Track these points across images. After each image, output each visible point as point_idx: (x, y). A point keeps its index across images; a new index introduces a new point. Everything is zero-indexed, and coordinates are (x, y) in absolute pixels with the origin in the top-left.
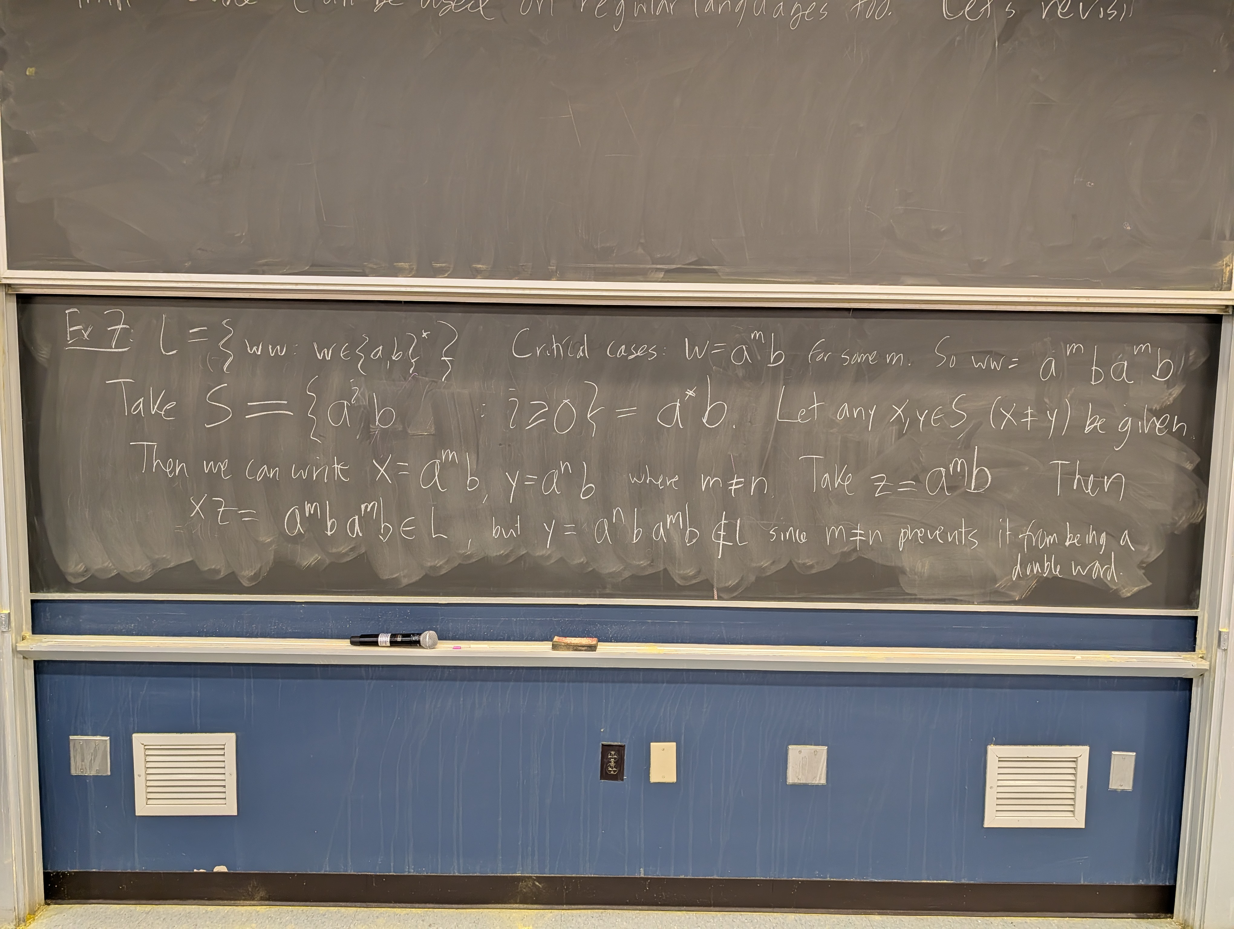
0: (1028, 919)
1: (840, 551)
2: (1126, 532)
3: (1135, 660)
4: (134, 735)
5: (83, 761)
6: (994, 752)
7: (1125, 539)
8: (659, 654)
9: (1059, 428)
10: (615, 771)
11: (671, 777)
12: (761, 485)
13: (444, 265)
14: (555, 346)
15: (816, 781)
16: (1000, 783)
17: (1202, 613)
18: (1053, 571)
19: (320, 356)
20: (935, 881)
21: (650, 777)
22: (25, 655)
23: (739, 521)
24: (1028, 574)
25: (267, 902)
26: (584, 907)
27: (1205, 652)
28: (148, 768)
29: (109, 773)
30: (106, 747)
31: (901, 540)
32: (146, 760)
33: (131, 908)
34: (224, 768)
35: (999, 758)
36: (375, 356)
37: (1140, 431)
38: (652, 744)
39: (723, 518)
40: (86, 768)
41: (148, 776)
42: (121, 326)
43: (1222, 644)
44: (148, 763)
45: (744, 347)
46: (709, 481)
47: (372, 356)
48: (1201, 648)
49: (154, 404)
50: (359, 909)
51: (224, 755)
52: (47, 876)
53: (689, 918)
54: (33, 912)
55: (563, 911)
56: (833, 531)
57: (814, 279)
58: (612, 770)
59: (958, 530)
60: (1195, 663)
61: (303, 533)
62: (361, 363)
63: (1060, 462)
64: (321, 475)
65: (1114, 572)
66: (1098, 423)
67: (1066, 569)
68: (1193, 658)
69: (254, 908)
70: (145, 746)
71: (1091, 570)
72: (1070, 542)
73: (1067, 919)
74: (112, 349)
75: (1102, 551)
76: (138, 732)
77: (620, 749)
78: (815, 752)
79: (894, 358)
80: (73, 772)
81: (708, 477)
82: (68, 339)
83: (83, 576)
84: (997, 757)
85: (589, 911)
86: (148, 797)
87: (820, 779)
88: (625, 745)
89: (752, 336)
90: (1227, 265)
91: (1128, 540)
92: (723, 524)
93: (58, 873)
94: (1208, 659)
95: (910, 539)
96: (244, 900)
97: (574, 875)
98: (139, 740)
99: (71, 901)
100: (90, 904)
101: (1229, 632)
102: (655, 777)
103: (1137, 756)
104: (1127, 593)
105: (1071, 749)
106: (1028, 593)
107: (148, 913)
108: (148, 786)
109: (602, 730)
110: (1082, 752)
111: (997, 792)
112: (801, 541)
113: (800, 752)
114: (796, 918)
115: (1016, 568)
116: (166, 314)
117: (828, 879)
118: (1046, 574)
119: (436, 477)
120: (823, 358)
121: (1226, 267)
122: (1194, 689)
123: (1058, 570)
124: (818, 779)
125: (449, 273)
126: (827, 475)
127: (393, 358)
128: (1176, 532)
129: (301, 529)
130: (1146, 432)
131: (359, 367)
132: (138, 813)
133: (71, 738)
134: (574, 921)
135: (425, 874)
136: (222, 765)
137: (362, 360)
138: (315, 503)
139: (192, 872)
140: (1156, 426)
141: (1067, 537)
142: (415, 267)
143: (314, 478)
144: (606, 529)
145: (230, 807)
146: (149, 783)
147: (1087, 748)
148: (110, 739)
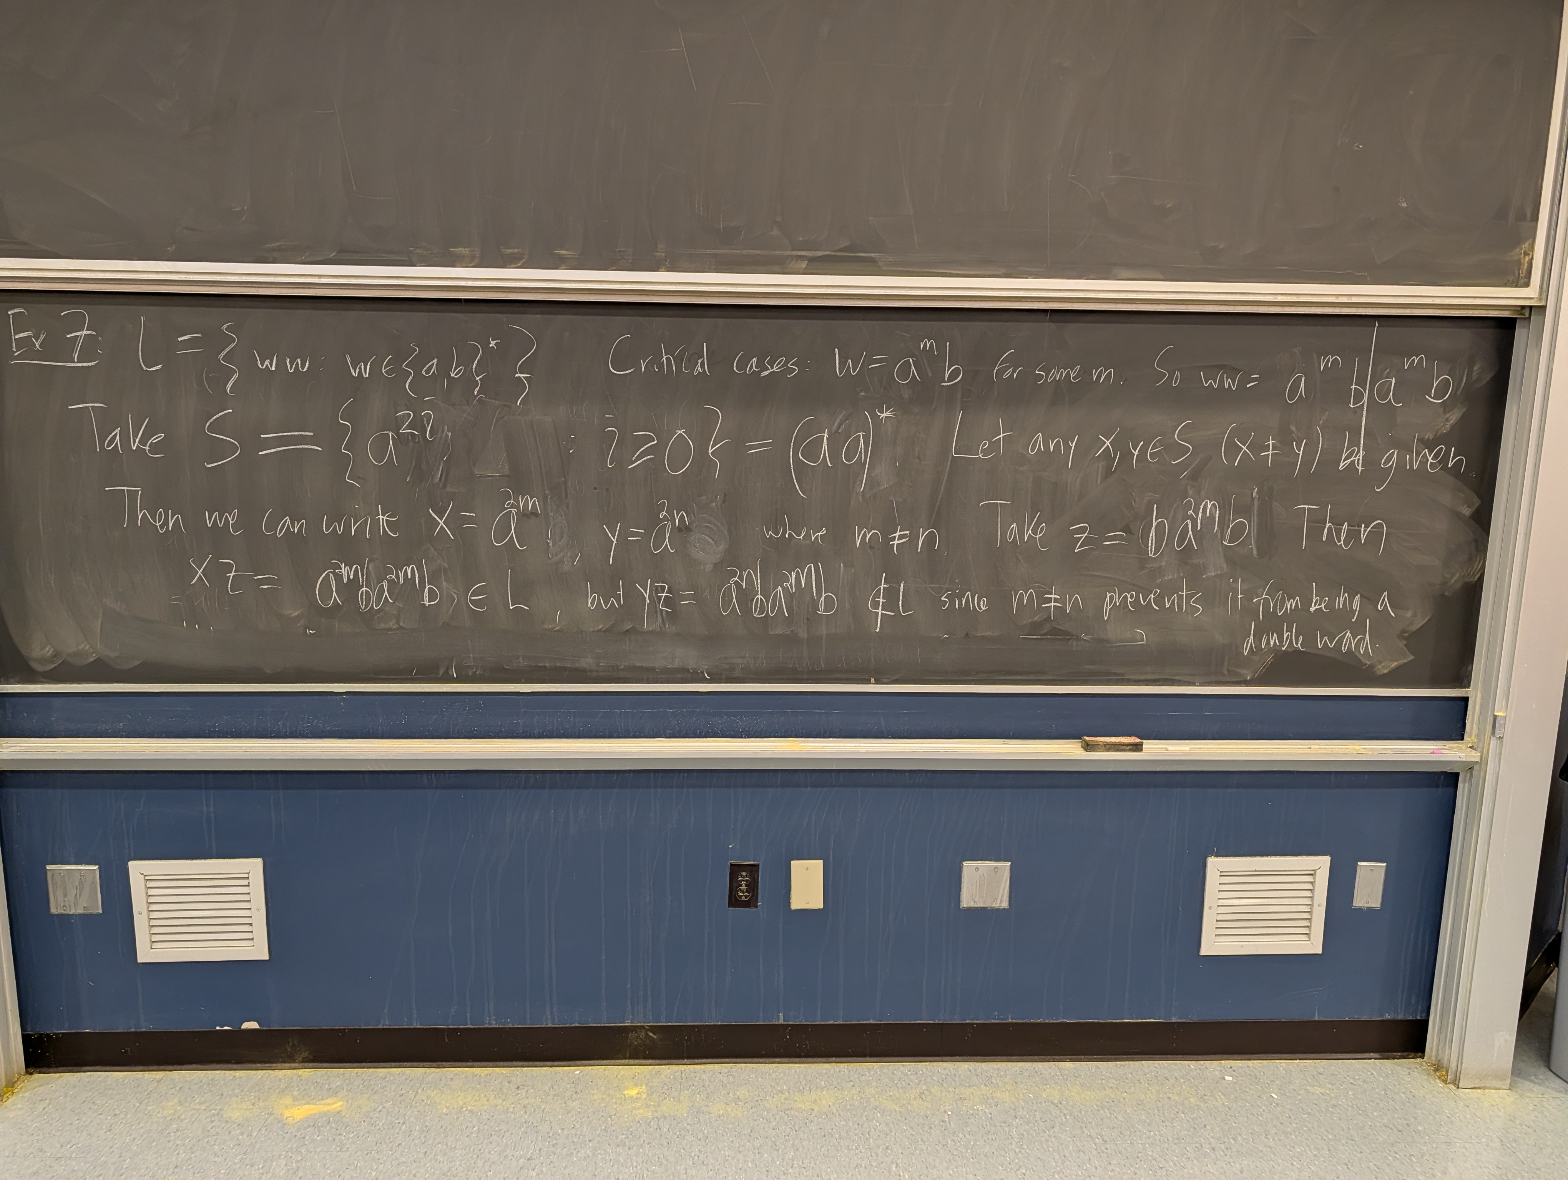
0: (1250, 1063)
1: (1030, 620)
2: (1386, 593)
3: (1390, 751)
4: (130, 863)
5: (65, 896)
6: (1215, 865)
7: (1384, 602)
8: (801, 752)
9: (1307, 462)
10: (746, 896)
11: (817, 903)
12: (930, 539)
13: (516, 250)
14: (664, 359)
15: (996, 904)
16: (1221, 902)
17: (1474, 693)
18: (1294, 643)
19: (355, 372)
20: (1140, 1021)
21: (790, 903)
23: (902, 585)
24: (1263, 647)
25: (311, 1065)
26: (710, 1060)
27: (1475, 741)
28: (150, 903)
29: (100, 911)
30: (94, 877)
31: (1107, 606)
32: (147, 893)
33: (138, 1076)
34: (250, 901)
35: (1221, 872)
36: (428, 371)
37: (1408, 467)
38: (792, 862)
39: (883, 581)
40: (70, 906)
41: (151, 913)
42: (85, 332)
43: (1497, 731)
44: (150, 897)
45: (911, 360)
46: (865, 535)
47: (423, 373)
48: (1470, 736)
49: (135, 436)
50: (428, 1070)
51: (248, 885)
52: (26, 1039)
53: (840, 1071)
54: (11, 1084)
55: (683, 1066)
56: (1021, 597)
57: (1002, 271)
58: (743, 895)
59: (1177, 593)
60: (1462, 755)
61: (341, 603)
62: (409, 381)
63: (1307, 507)
64: (361, 530)
65: (1369, 643)
66: (1355, 457)
67: (1310, 640)
68: (1461, 748)
69: (295, 1071)
70: (145, 876)
71: (1340, 642)
72: (1316, 607)
73: (1298, 1061)
74: (75, 362)
75: (1355, 617)
76: (135, 859)
77: (753, 869)
78: (995, 869)
79: (1101, 375)
80: (53, 910)
81: (864, 530)
82: (14, 350)
83: (52, 662)
84: (1219, 870)
85: (716, 1066)
86: (153, 940)
87: (1001, 902)
88: (758, 865)
89: (922, 346)
90: (1526, 254)
91: (1388, 604)
92: (882, 588)
93: (41, 1035)
94: (1479, 750)
95: (1118, 604)
96: (282, 1062)
97: (696, 1024)
98: (137, 869)
99: (60, 1069)
100: (85, 1072)
101: (1506, 716)
102: (797, 903)
103: (1387, 867)
104: (1383, 669)
105: (1308, 860)
106: (1262, 670)
107: (159, 1081)
108: (152, 926)
109: (730, 847)
110: (1322, 864)
111: (1218, 914)
112: (981, 609)
113: (977, 869)
114: (971, 1068)
115: (1249, 640)
116: (144, 316)
117: (1010, 1021)
118: (1285, 647)
119: (513, 531)
120: (1012, 375)
121: (1525, 256)
122: (1460, 785)
123: (1300, 642)
124: (999, 901)
125: (523, 261)
126: (1014, 525)
127: (452, 375)
128: (1446, 594)
129: (338, 599)
130: (1415, 468)
131: (407, 387)
132: (141, 959)
133: (48, 868)
134: (697, 1079)
135: (511, 1026)
136: (246, 898)
137: (411, 378)
138: (355, 566)
139: (213, 1030)
140: (1428, 460)
141: (1313, 601)
142: (478, 254)
143: (353, 533)
144: (734, 596)
145: (259, 950)
146: (153, 923)
147: (1328, 859)
148: (100, 868)
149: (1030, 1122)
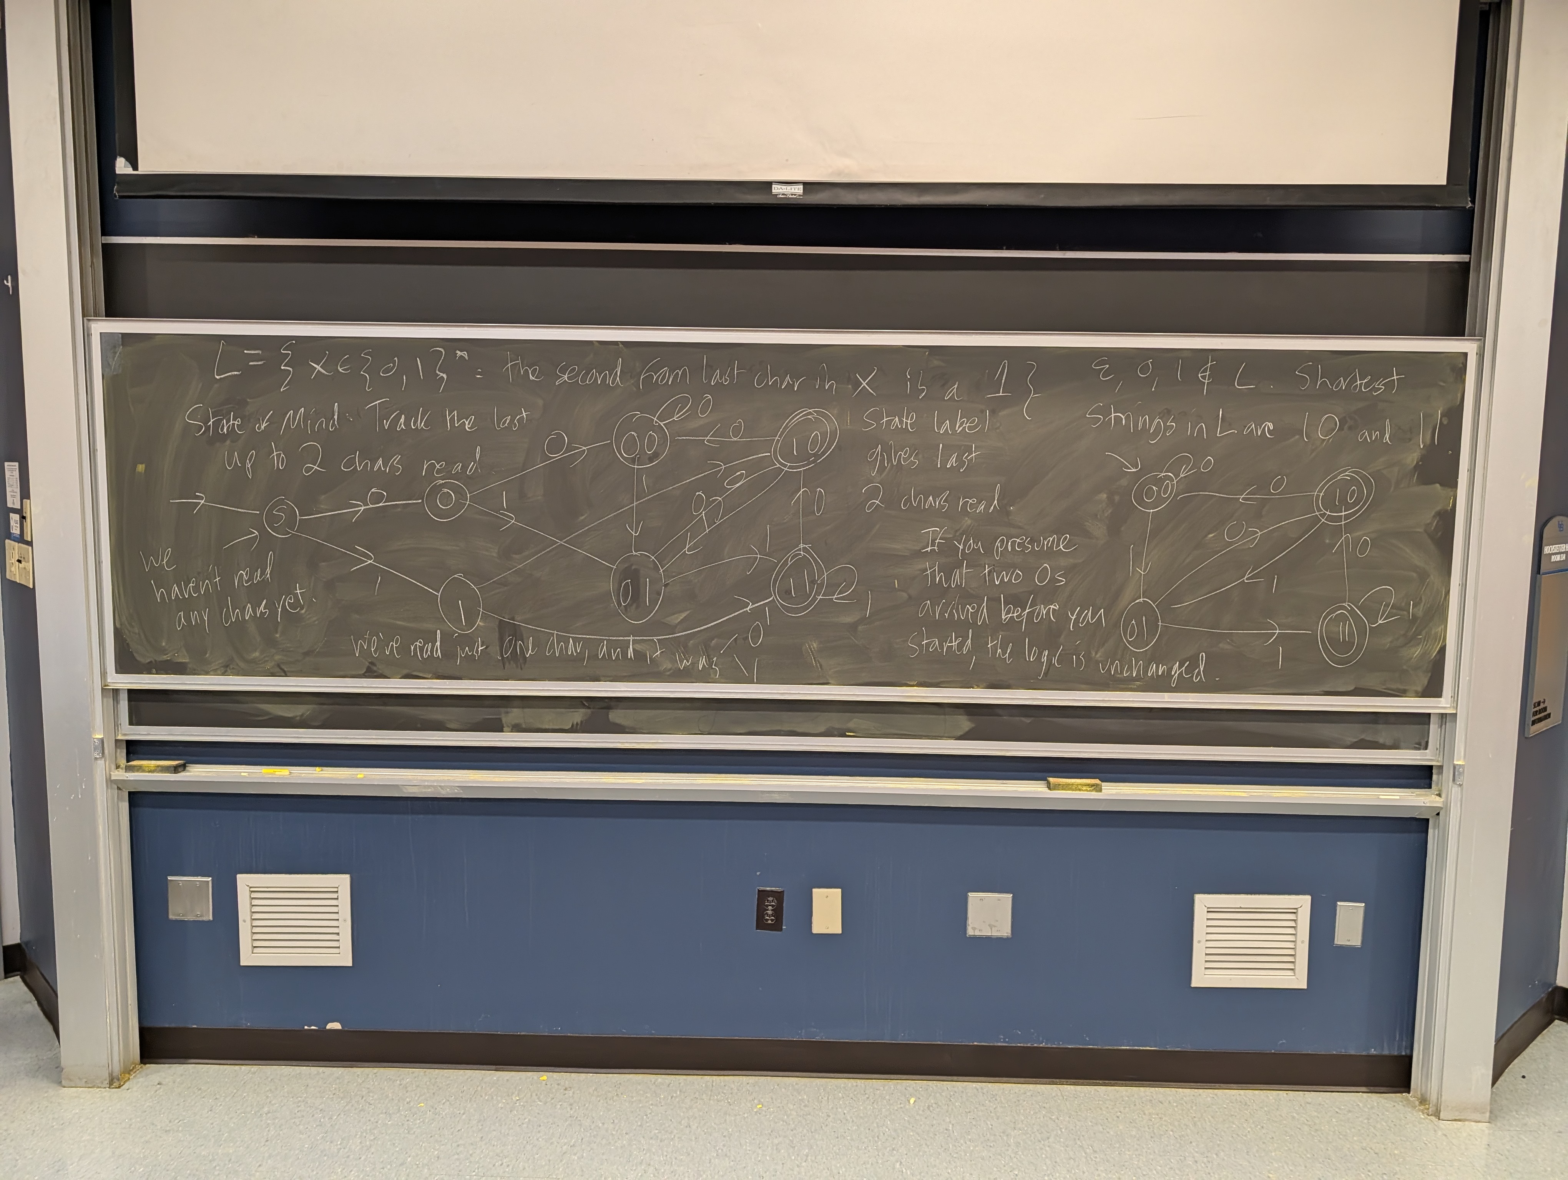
4: (239, 876)
5: (182, 904)
6: (1202, 902)
10: (772, 920)
11: (836, 928)
15: (999, 933)
16: (1210, 937)
21: (812, 927)
22: (119, 785)
27: (1441, 789)
28: (254, 912)
29: (211, 918)
30: (208, 888)
32: (251, 904)
34: (338, 913)
38: (814, 890)
40: (185, 913)
41: (254, 921)
43: (1457, 778)
44: (254, 907)
48: (1437, 785)
50: (487, 1072)
51: (337, 898)
52: (143, 1031)
54: (128, 1071)
55: (715, 1077)
58: (769, 919)
60: (1429, 801)
68: (1428, 796)
69: (371, 1069)
70: (251, 887)
73: (1288, 1092)
76: (242, 873)
77: (779, 896)
78: (998, 900)
80: (172, 916)
84: (1206, 907)
85: (744, 1077)
86: (254, 945)
87: (1004, 931)
88: (784, 892)
93: (155, 1028)
94: (1444, 796)
98: (244, 881)
99: (170, 1060)
100: (189, 1064)
101: (1464, 765)
102: (818, 928)
103: (1366, 907)
105: (1290, 899)
108: (254, 933)
109: (758, 875)
110: (1303, 902)
111: (1206, 948)
113: (982, 900)
122: (1430, 831)
124: (1001, 930)
132: (244, 962)
133: (169, 879)
134: (726, 1087)
135: (561, 1034)
136: (335, 910)
139: (302, 1029)
145: (343, 958)
146: (256, 930)
147: (1308, 898)
148: (212, 880)
149: (1028, 1133)
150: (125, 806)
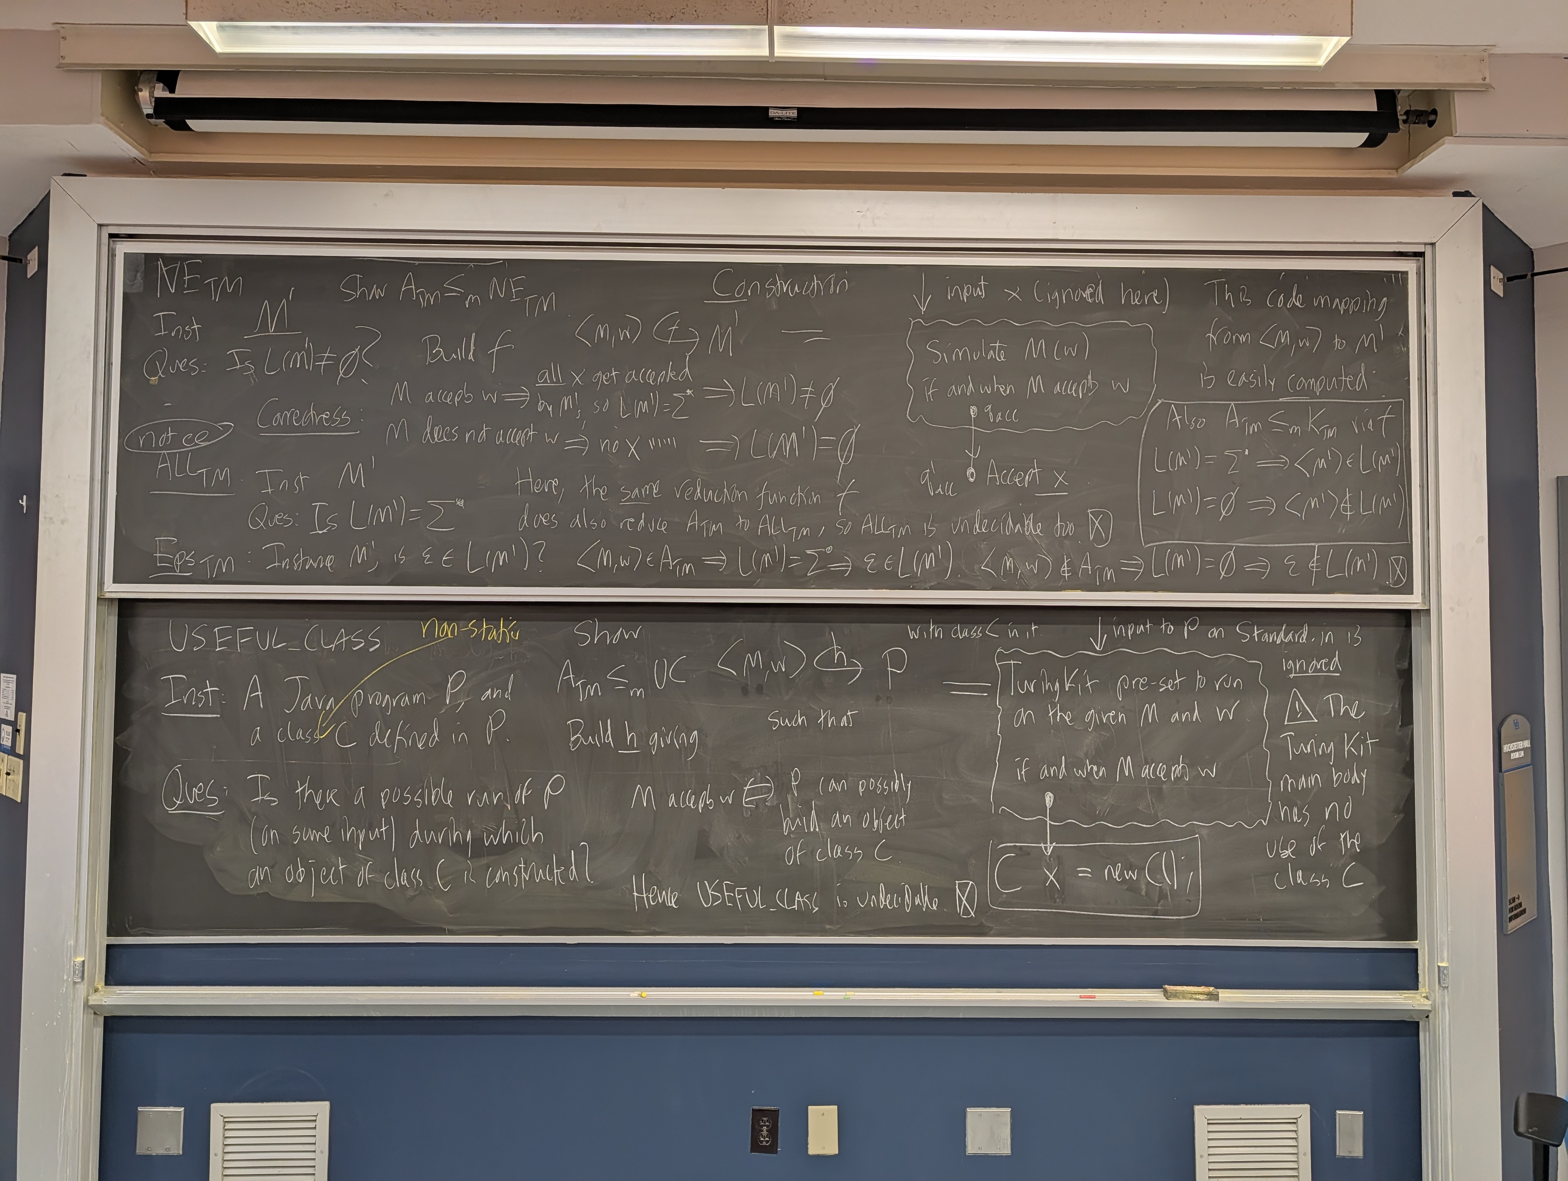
4: (213, 1105)
5: (152, 1137)
6: (1202, 1113)
10: (767, 1142)
11: (832, 1149)
15: (999, 1151)
16: (1212, 1151)
17: (1420, 944)
21: (808, 1148)
22: (95, 1010)
27: (1428, 991)
28: (226, 1145)
29: (181, 1153)
30: (179, 1120)
32: (224, 1135)
34: (315, 1144)
35: (1208, 1120)
38: (809, 1107)
40: (156, 1145)
41: (226, 1155)
44: (226, 1139)
48: (1424, 986)
51: (315, 1128)
58: (765, 1140)
60: (1418, 1003)
68: (1416, 998)
70: (225, 1118)
76: (217, 1102)
77: (773, 1115)
78: (997, 1115)
80: (139, 1151)
84: (1206, 1118)
87: (1004, 1149)
88: (778, 1110)
94: (1432, 999)
98: (219, 1111)
101: (1448, 967)
102: (814, 1149)
103: (1364, 1115)
105: (1289, 1108)
108: (225, 1168)
109: (753, 1092)
110: (1302, 1111)
111: (1209, 1162)
113: (980, 1116)
122: (1421, 1033)
124: (1001, 1148)
133: (139, 1110)
136: (312, 1140)
146: (227, 1165)
147: (1307, 1107)
148: (185, 1110)
150: (99, 1032)
